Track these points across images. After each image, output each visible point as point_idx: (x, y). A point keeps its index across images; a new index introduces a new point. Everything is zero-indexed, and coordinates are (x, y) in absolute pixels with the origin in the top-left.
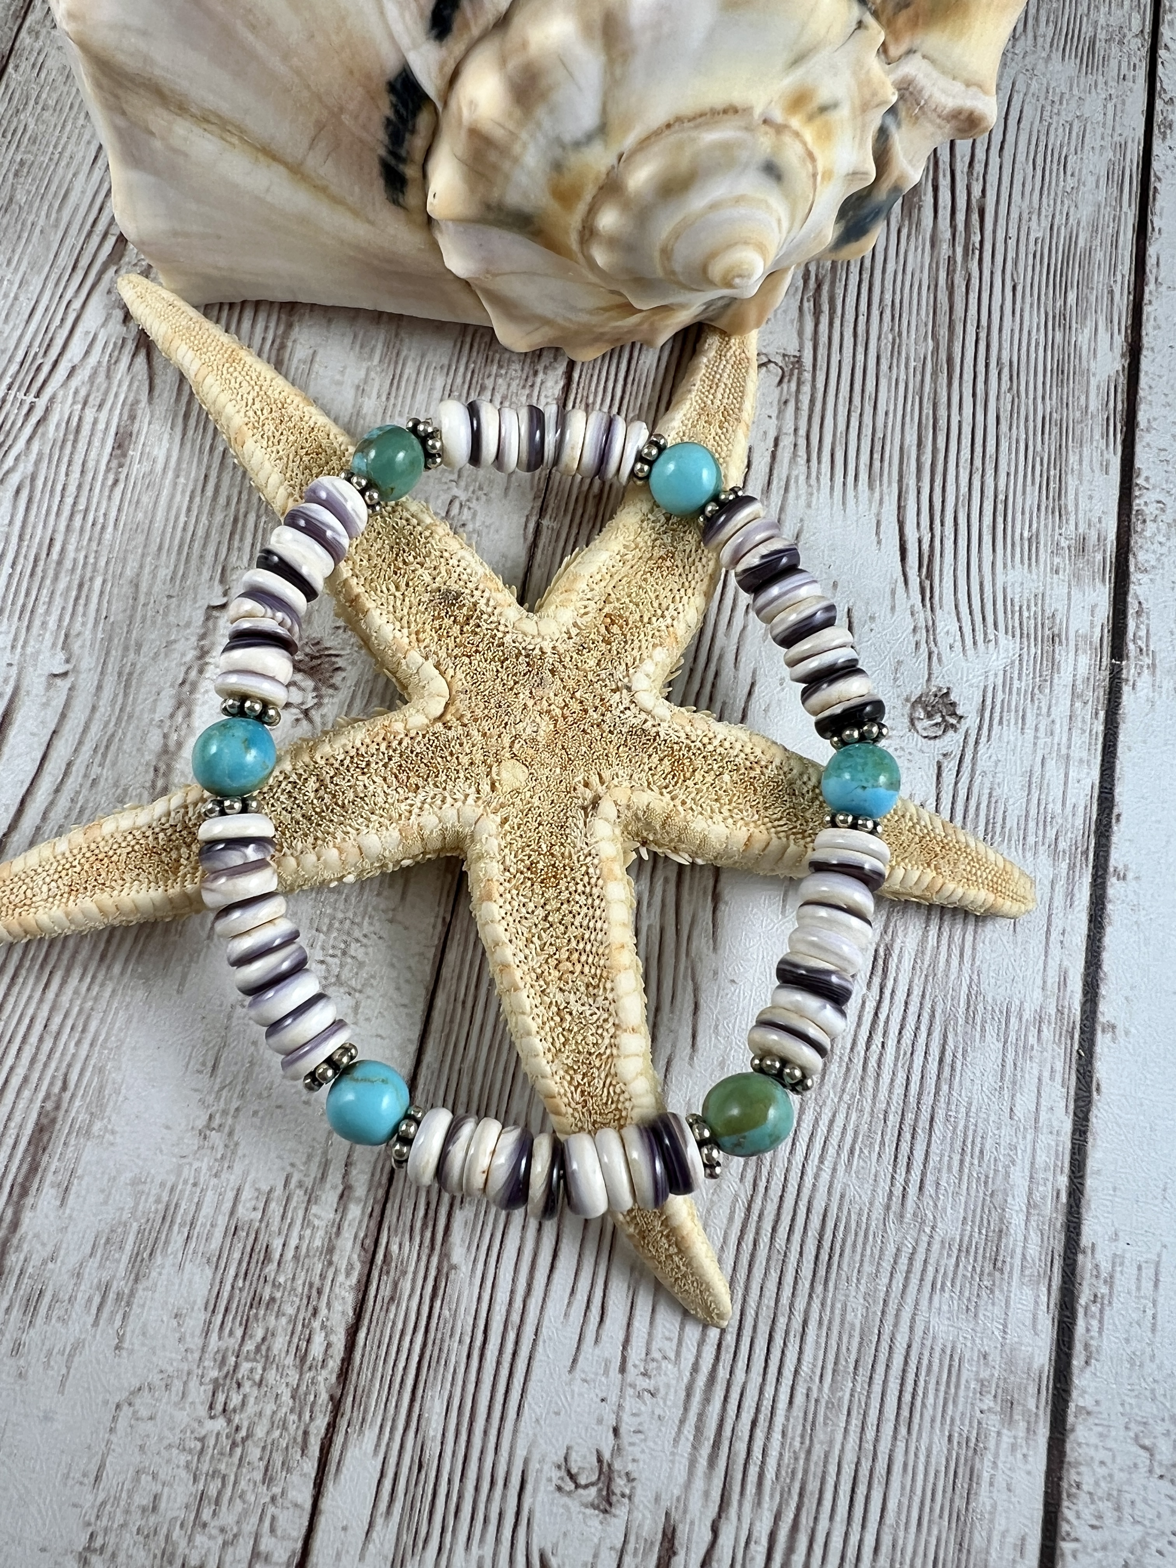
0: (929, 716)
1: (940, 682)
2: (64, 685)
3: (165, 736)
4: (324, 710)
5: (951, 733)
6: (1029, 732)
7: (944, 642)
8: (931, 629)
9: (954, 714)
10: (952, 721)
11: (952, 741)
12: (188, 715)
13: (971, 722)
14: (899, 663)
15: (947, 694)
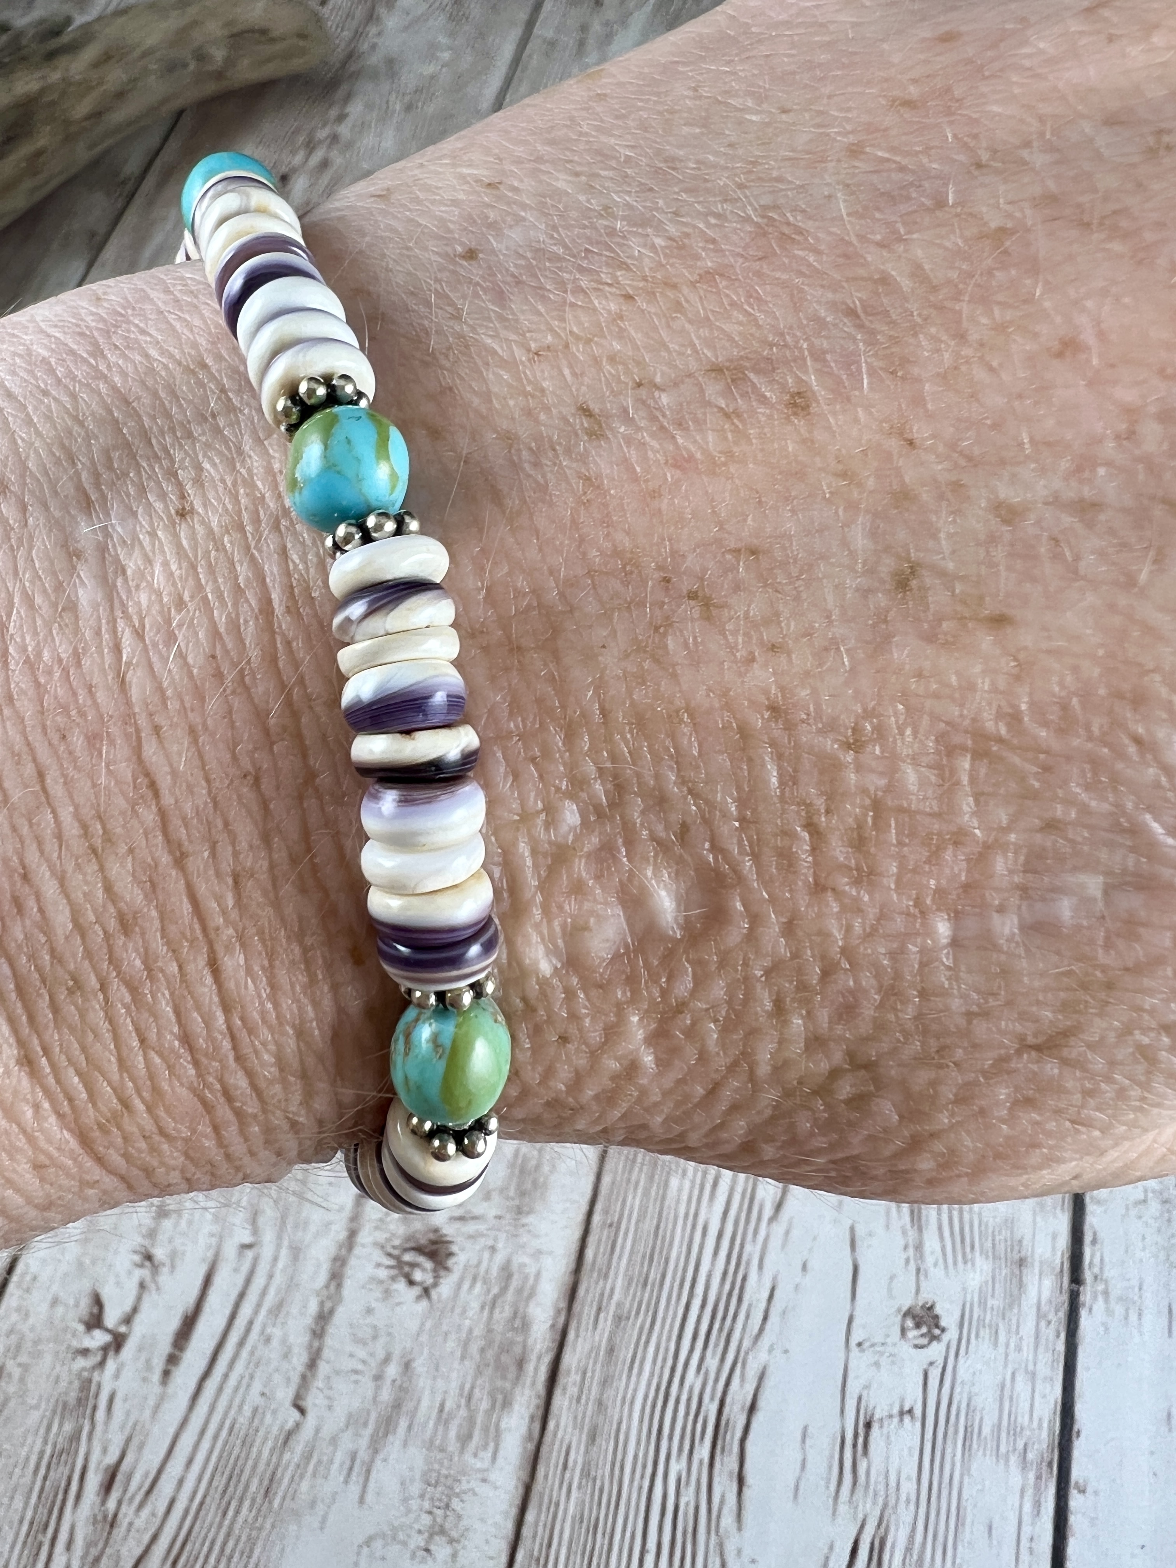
0: (918, 1326)
1: (926, 1297)
2: (250, 1254)
3: (322, 1304)
4: (439, 1289)
5: (935, 1343)
6: (1001, 1349)
7: (930, 1260)
8: (919, 1247)
9: (937, 1326)
10: (937, 1332)
11: (936, 1351)
12: (339, 1286)
13: (952, 1334)
14: (892, 1278)
15: (931, 1308)
